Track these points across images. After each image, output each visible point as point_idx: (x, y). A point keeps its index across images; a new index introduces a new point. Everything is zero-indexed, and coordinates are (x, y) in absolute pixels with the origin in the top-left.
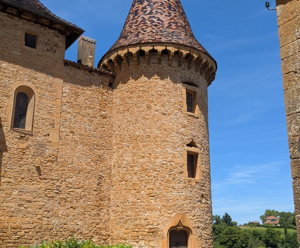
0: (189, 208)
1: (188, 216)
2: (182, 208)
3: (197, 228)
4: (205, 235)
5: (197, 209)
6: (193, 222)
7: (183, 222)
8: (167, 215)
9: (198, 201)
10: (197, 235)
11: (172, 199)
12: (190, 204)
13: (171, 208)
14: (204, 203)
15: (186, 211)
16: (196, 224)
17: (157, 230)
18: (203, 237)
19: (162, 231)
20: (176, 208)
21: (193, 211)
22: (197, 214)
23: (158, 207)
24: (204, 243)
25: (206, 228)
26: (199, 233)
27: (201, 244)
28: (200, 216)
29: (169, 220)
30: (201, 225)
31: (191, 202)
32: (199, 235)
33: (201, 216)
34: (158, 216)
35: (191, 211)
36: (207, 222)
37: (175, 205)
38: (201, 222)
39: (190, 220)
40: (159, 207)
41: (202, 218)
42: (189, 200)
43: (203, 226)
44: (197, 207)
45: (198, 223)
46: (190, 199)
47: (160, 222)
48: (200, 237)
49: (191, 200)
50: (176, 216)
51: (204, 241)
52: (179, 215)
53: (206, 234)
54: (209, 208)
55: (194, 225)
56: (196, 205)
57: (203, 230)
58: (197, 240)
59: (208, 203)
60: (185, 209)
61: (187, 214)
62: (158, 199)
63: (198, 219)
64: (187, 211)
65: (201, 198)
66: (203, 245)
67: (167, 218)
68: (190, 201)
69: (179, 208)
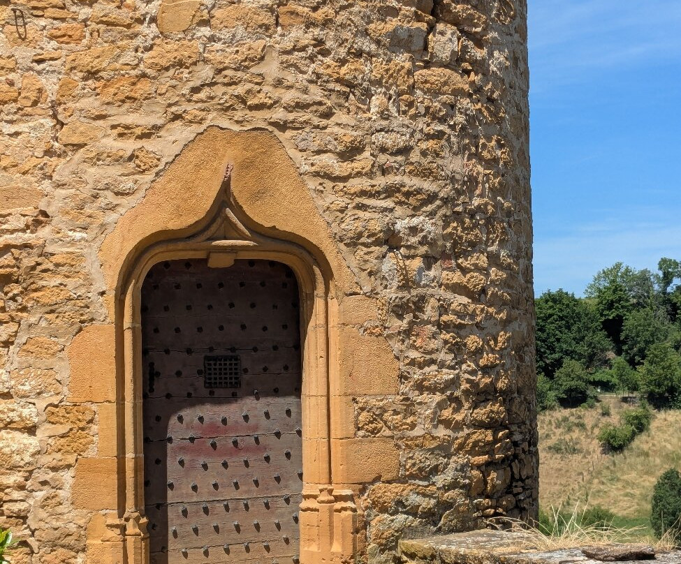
0: (305, 91)
1: (292, 152)
2: (240, 90)
3: (378, 243)
4: (449, 295)
5: (376, 101)
6: (341, 201)
7: (257, 195)
8: (112, 144)
9: (393, 35)
10: (373, 294)
11: (153, 20)
12: (312, 59)
13: (144, 87)
14: (445, 55)
15: (279, 114)
16: (367, 215)
17: (27, 262)
18: (429, 312)
19: (70, 267)
20: (195, 90)
21: (340, 117)
22: (380, 138)
23: (43, 81)
24: (442, 356)
25: (455, 245)
26: (395, 284)
27: (413, 363)
28: (405, 151)
29: (128, 184)
30: (415, 221)
31: (329, 44)
32: (391, 293)
33: (415, 156)
34: (39, 153)
35: (328, 115)
36: (476, 202)
37: (181, 64)
38: (412, 200)
39: (312, 184)
40: (51, 85)
41: (425, 173)
42: (310, 24)
43: (430, 227)
44: (378, 83)
45: (389, 203)
46: (319, 15)
47: (56, 202)
48: (399, 310)
49: (326, 23)
50: (190, 156)
51: (434, 344)
52: (219, 145)
53: (458, 289)
54: (490, 100)
55: (350, 225)
56: (372, 69)
57: (429, 261)
58: (380, 333)
59: (480, 66)
60: (276, 93)
61: (289, 133)
62: (42, 22)
63: (392, 179)
64: (291, 117)
65: (419, 18)
66: (434, 367)
67: (115, 171)
68: (316, 32)
69: (218, 90)
